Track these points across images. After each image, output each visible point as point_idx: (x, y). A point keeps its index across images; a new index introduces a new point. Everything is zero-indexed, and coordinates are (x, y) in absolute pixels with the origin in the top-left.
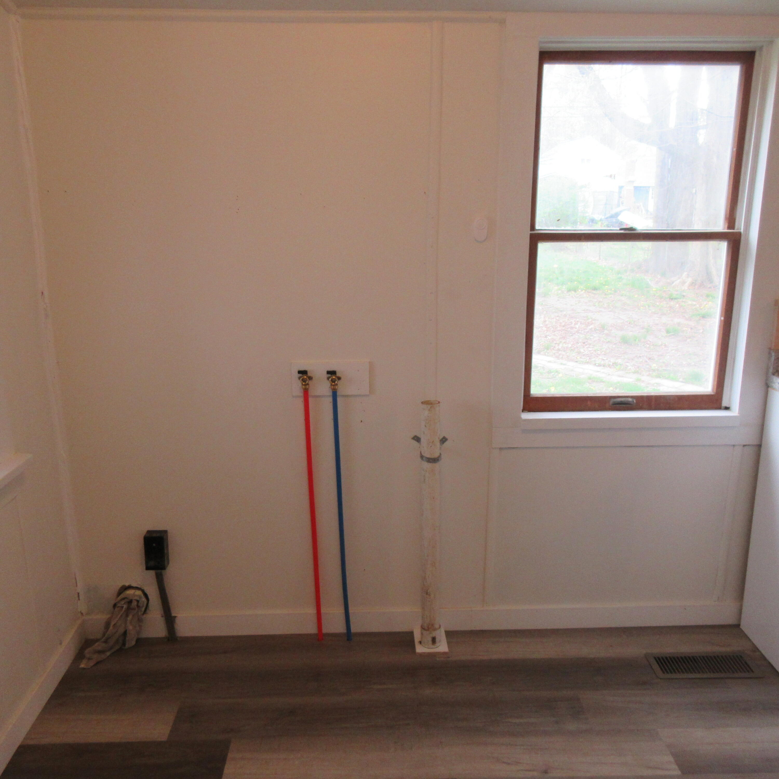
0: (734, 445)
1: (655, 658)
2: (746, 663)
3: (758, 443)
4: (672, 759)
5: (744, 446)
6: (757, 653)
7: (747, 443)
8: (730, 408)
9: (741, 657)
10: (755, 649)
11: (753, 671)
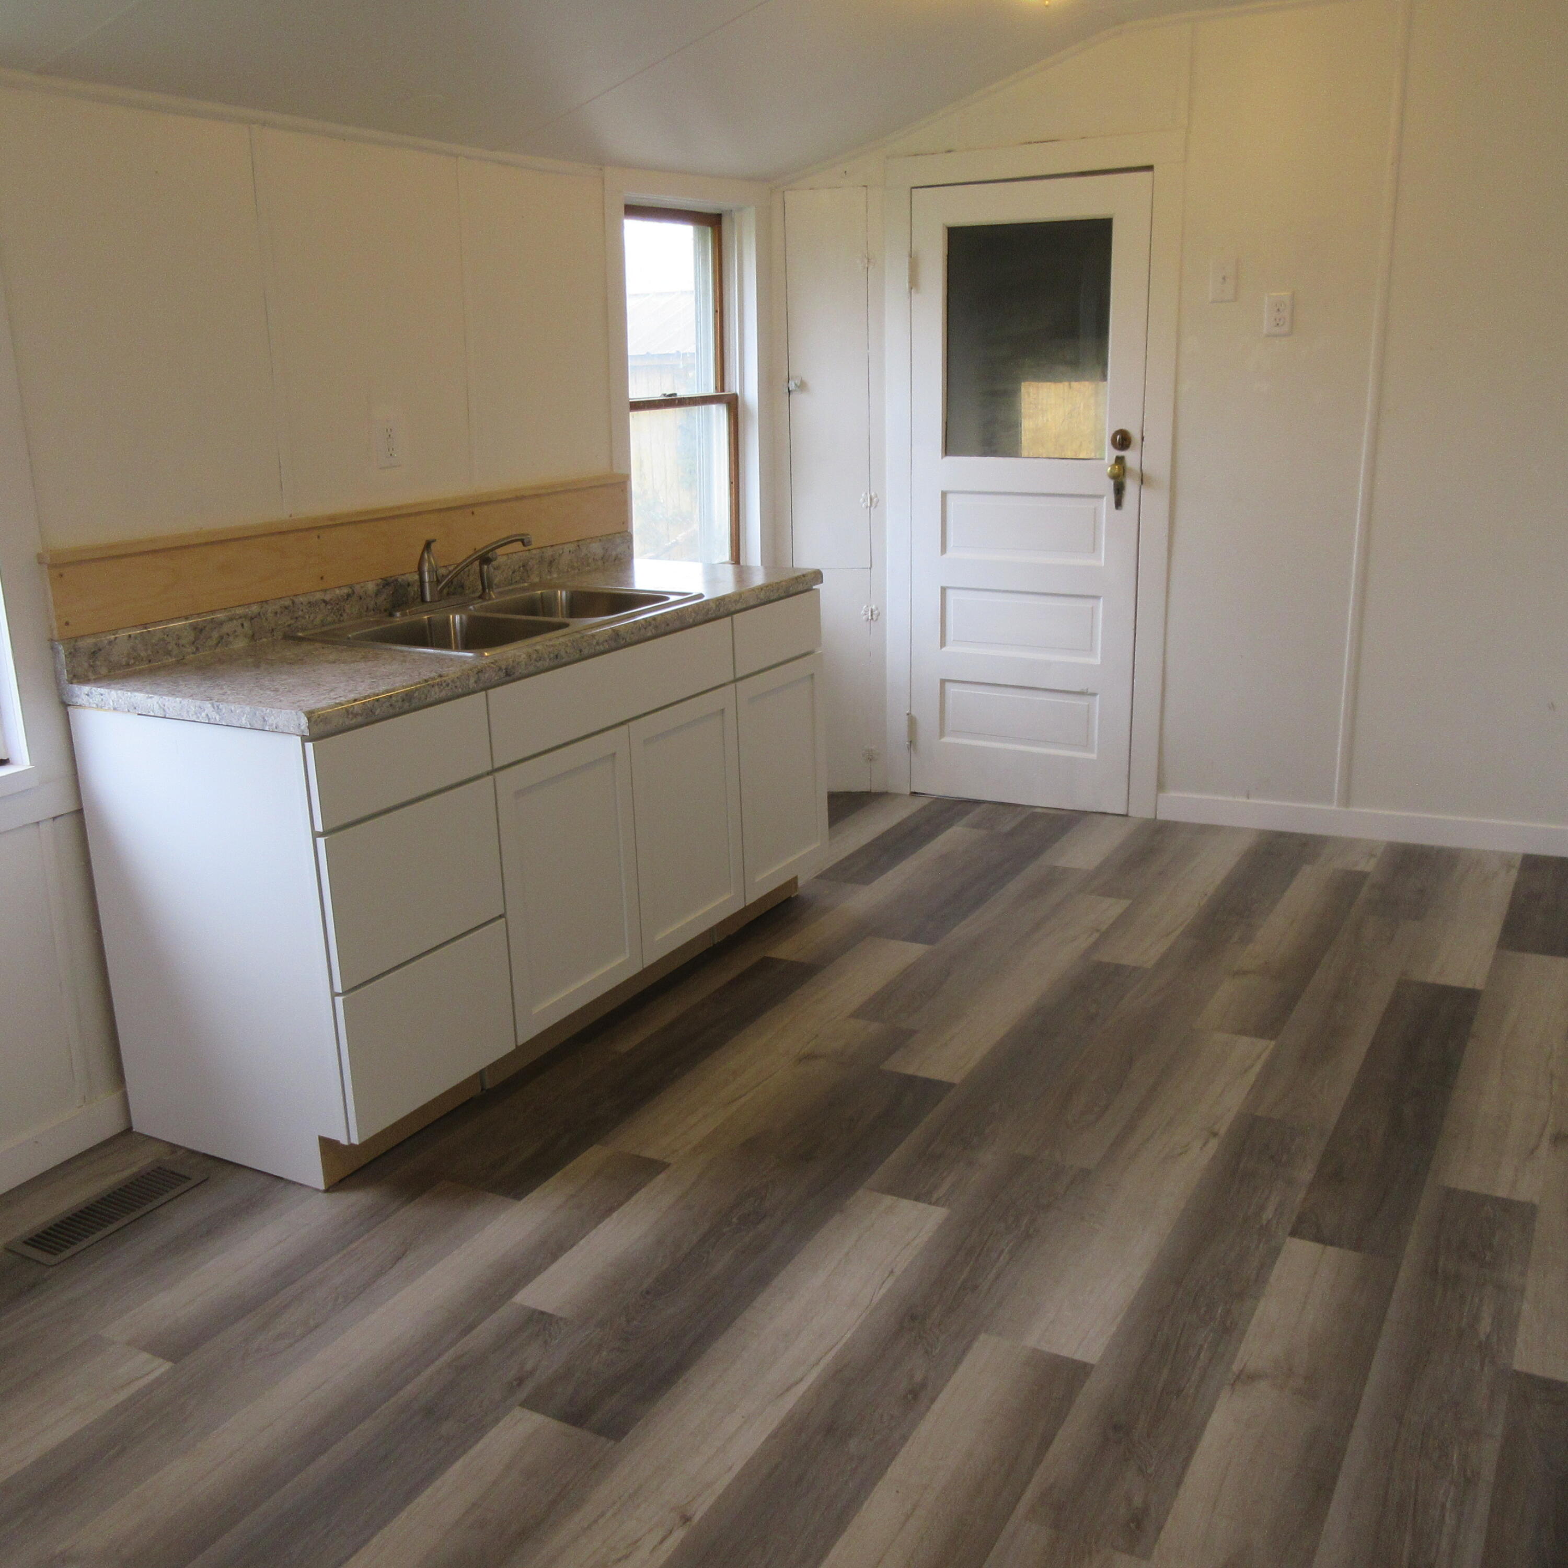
0: (38, 823)
1: (25, 1242)
2: (172, 1173)
3: (75, 808)
4: (146, 1356)
5: (54, 818)
6: (180, 1153)
7: (58, 814)
8: (10, 759)
9: (159, 1168)
10: (174, 1148)
11: (190, 1179)
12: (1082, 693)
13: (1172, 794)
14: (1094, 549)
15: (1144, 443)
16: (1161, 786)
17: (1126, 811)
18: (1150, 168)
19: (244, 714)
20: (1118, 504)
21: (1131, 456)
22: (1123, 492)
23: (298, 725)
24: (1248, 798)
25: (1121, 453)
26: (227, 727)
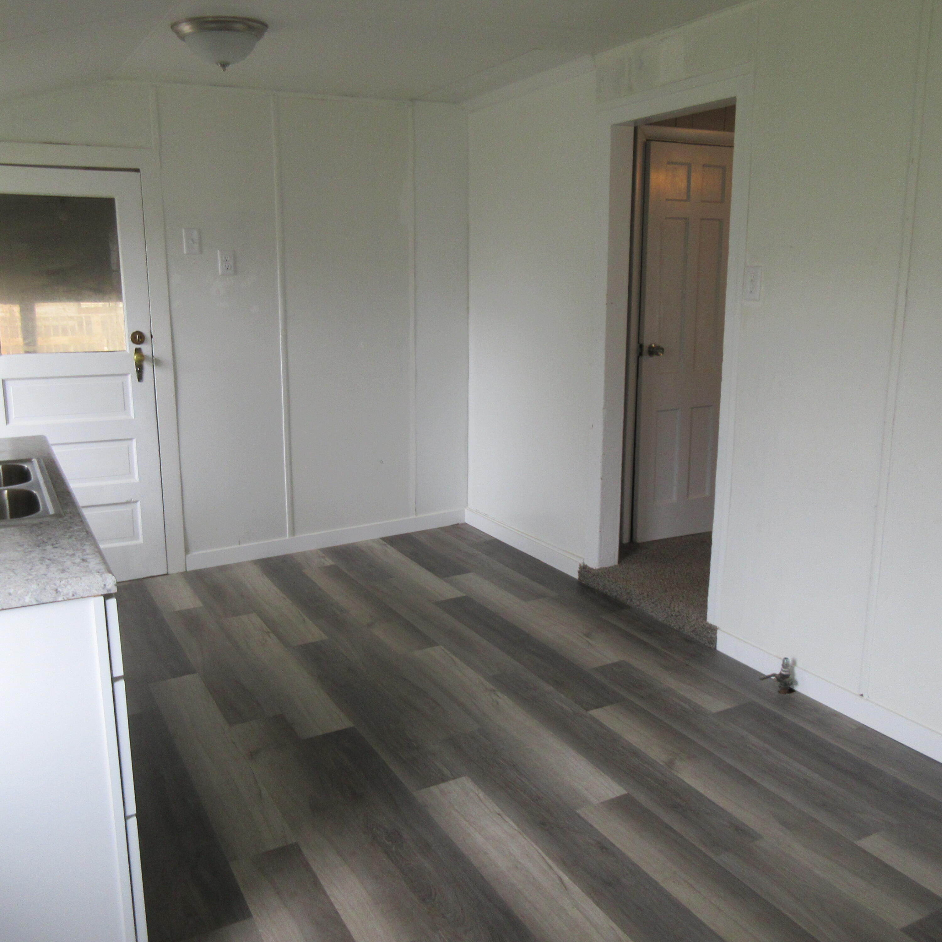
12: (128, 503)
13: (194, 553)
14: (125, 407)
15: (153, 339)
16: (187, 550)
17: (166, 571)
18: (137, 170)
19: (28, 592)
20: (140, 378)
21: (145, 348)
22: (143, 371)
23: (103, 586)
24: (240, 544)
25: (138, 346)
26: (22, 608)
